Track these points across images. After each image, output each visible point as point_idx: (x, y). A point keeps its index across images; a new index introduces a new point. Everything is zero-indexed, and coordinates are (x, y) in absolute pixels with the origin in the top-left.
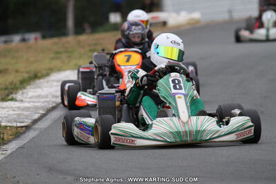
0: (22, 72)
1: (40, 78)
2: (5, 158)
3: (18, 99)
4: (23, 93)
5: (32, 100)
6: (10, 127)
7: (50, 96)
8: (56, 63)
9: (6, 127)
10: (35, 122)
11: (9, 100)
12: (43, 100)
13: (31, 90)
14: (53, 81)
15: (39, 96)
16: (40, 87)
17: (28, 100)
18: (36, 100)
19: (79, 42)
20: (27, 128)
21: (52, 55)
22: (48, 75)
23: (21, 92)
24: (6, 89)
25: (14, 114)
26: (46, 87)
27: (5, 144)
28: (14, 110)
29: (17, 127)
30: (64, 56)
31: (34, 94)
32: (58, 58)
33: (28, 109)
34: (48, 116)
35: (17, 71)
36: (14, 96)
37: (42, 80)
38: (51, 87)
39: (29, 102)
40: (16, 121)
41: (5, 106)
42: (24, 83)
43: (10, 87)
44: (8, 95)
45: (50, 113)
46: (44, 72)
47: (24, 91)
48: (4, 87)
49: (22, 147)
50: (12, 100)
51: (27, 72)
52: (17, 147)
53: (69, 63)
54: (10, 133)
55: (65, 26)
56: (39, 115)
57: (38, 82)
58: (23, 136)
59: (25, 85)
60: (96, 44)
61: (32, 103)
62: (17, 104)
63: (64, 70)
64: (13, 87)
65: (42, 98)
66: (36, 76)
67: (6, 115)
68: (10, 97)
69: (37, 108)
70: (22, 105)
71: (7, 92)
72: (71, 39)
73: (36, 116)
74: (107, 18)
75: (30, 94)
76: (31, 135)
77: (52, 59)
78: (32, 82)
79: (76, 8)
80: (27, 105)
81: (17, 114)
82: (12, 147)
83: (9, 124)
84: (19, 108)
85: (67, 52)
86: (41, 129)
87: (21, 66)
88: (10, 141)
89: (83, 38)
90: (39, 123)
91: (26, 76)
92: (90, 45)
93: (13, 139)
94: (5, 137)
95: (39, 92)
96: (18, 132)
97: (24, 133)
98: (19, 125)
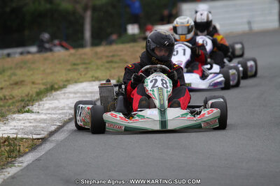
0: (39, 84)
1: (56, 90)
2: (21, 170)
3: (34, 111)
4: (39, 105)
5: (49, 112)
6: (26, 139)
7: (66, 108)
8: (73, 75)
9: (22, 139)
10: (52, 134)
11: (25, 112)
12: (61, 112)
13: (48, 102)
14: (70, 93)
15: (55, 108)
16: (56, 99)
17: (44, 112)
18: (53, 112)
19: (96, 53)
20: (44, 140)
21: (69, 67)
22: (65, 86)
23: (37, 103)
24: (22, 101)
25: (31, 126)
26: (63, 99)
27: (21, 156)
28: (30, 123)
29: (33, 139)
30: (80, 67)
31: (51, 106)
32: (75, 70)
33: (44, 121)
34: (65, 128)
35: (33, 83)
36: (30, 107)
37: (58, 92)
38: (68, 99)
39: (46, 114)
40: (32, 133)
41: (21, 118)
42: (40, 95)
43: (26, 99)
44: (24, 107)
45: (67, 125)
46: (61, 84)
47: (41, 103)
48: (20, 99)
49: (38, 160)
50: (28, 112)
51: (43, 84)
52: (33, 159)
53: (85, 74)
54: (26, 145)
55: (82, 38)
56: (56, 127)
57: (54, 93)
58: (40, 148)
59: (41, 96)
60: (113, 56)
61: (48, 115)
62: (33, 116)
63: (82, 82)
64: (29, 98)
65: (59, 109)
66: (52, 88)
67: (22, 127)
68: (27, 109)
69: (53, 120)
70: (38, 117)
71: (23, 104)
72: (88, 50)
73: (53, 128)
74: (125, 30)
75: (47, 106)
76: (47, 147)
77: (69, 70)
78: (48, 94)
79: (93, 19)
80: (43, 117)
81: (33, 126)
82: (28, 159)
83: (26, 136)
84: (35, 120)
85: (84, 64)
86: (57, 141)
87: (38, 78)
88: (26, 153)
89: (100, 49)
90: (55, 135)
91: (42, 87)
92: (108, 57)
93: (30, 151)
94: (22, 150)
95: (56, 103)
96: (35, 144)
97: (40, 145)
98: (35, 137)
